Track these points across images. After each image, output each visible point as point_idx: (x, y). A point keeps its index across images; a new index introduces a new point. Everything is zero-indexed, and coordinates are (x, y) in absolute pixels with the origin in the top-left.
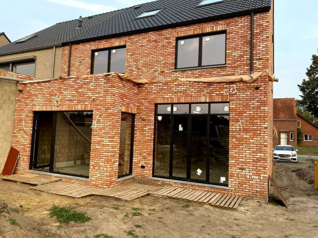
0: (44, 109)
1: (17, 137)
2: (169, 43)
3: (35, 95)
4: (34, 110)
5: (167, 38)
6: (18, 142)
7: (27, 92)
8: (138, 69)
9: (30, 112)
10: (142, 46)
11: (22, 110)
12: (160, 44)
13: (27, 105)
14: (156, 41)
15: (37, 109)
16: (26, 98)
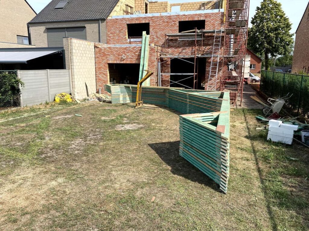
0: (115, 62)
1: (99, 77)
2: (175, 24)
3: (108, 55)
4: (108, 62)
5: (174, 21)
6: (100, 79)
7: (102, 53)
8: (157, 37)
9: (106, 63)
10: (160, 24)
11: (100, 63)
12: (170, 24)
13: (103, 60)
14: (167, 22)
15: (110, 62)
16: (102, 56)
